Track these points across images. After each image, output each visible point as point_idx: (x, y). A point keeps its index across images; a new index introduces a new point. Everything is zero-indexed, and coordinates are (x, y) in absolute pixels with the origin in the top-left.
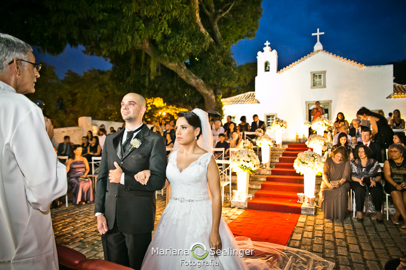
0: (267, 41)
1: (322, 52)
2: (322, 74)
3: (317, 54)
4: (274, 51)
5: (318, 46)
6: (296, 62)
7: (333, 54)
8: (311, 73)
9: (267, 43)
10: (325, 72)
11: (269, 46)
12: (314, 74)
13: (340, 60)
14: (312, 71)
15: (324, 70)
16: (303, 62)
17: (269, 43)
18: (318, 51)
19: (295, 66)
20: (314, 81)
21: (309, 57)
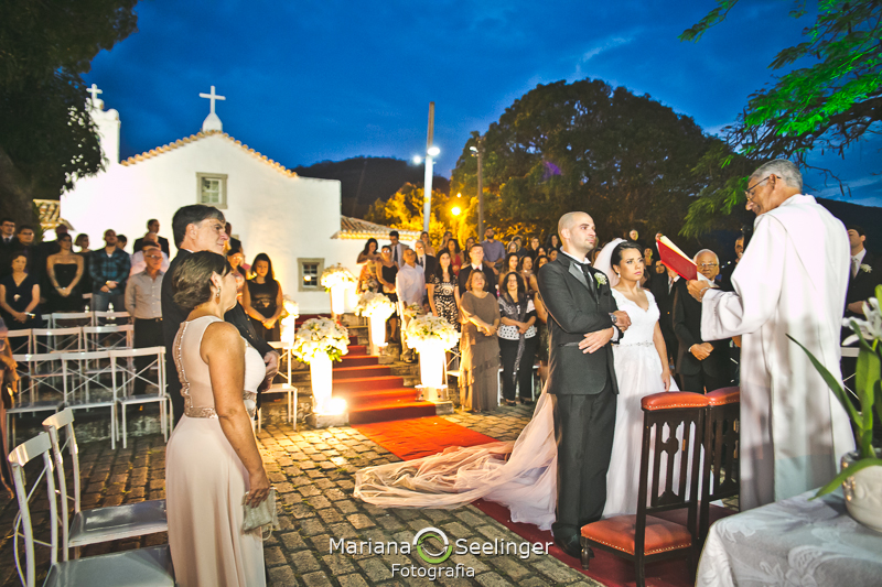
0: (94, 86)
1: (221, 135)
2: (220, 181)
3: (209, 138)
4: (113, 113)
5: (212, 122)
6: (166, 147)
7: (243, 144)
8: (198, 174)
9: (94, 90)
10: (225, 177)
11: (99, 96)
12: (203, 178)
13: (254, 157)
14: (199, 171)
15: (224, 172)
16: (181, 149)
17: (100, 91)
18: (213, 132)
19: (161, 155)
20: (203, 191)
21: (195, 140)
